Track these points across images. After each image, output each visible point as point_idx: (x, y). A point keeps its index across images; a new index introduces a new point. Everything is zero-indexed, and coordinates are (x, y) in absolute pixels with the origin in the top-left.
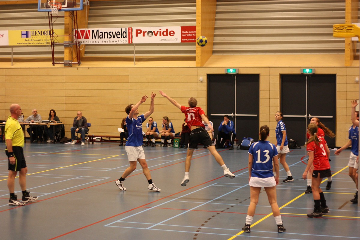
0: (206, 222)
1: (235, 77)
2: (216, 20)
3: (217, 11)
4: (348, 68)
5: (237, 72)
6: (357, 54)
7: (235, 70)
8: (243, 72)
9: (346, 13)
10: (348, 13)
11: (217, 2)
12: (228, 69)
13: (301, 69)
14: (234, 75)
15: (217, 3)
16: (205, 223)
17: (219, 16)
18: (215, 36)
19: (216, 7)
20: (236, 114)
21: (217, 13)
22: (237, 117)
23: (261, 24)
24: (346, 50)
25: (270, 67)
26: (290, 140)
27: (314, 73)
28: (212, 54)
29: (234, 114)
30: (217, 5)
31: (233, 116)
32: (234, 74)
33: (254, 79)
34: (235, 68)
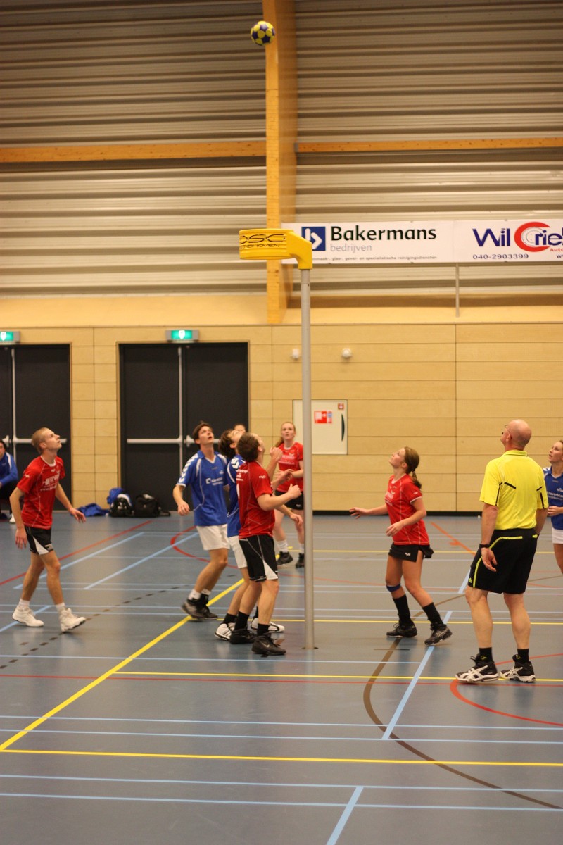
1: (13, 352)
4: (275, 328)
5: (18, 340)
6: (295, 294)
7: (13, 334)
8: (30, 338)
9: (268, 201)
10: (273, 200)
13: (167, 331)
14: (10, 347)
20: (15, 440)
22: (19, 445)
23: (73, 227)
24: (269, 286)
25: (94, 328)
26: (144, 498)
27: (197, 338)
29: (11, 438)
31: (10, 444)
32: (10, 343)
33: (58, 355)
34: (12, 331)
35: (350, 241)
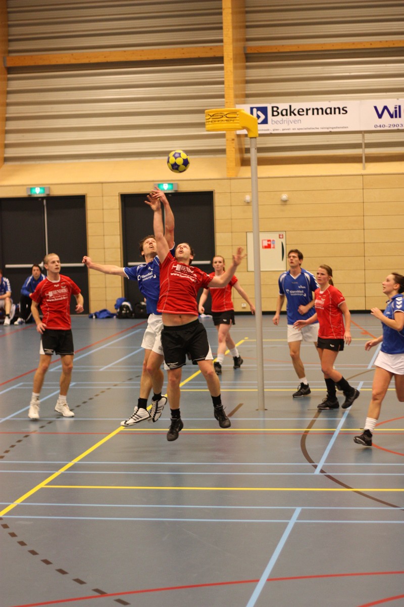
0: (7, 452)
1: (45, 201)
2: (8, 104)
3: (8, 89)
4: (232, 181)
5: (48, 193)
6: (246, 156)
7: (44, 189)
8: (57, 192)
9: (225, 89)
10: (229, 88)
11: (9, 74)
12: (31, 189)
14: (43, 198)
15: (9, 76)
16: (5, 454)
17: (13, 98)
18: (7, 132)
19: (7, 84)
21: (9, 92)
23: (85, 111)
24: (227, 150)
25: (102, 183)
27: (176, 189)
28: (4, 164)
30: (9, 79)
32: (42, 195)
33: (77, 203)
34: (44, 186)
35: (285, 116)
